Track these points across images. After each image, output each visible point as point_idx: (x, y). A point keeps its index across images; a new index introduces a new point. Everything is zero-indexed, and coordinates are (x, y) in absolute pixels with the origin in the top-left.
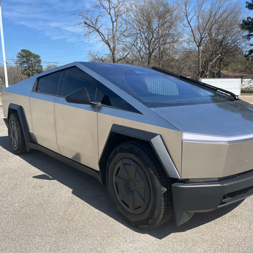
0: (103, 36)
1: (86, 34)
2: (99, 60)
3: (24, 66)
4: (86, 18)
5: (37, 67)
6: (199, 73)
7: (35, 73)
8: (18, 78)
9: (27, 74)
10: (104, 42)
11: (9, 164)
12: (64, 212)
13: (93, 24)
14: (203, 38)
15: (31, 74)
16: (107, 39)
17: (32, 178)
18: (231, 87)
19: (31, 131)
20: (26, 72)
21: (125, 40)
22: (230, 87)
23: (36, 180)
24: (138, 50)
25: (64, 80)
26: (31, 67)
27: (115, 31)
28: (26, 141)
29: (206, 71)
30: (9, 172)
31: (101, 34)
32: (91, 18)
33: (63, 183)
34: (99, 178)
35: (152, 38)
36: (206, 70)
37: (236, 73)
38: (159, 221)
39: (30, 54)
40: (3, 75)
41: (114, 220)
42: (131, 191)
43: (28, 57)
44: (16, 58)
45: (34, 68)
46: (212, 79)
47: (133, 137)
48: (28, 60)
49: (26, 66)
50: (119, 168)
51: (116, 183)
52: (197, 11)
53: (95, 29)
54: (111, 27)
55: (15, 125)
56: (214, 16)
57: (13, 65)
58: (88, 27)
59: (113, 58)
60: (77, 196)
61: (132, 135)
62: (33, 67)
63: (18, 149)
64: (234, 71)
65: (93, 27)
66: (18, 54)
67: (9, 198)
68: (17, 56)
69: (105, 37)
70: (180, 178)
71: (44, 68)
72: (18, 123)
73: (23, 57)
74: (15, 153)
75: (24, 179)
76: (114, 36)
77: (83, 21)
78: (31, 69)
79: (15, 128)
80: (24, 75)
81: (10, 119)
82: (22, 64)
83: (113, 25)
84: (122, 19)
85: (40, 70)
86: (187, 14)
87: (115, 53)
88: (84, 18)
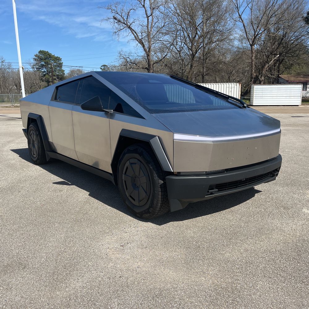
0: (135, 34)
1: (116, 32)
2: (131, 63)
3: (43, 70)
4: (116, 12)
5: (58, 72)
6: (252, 78)
7: (55, 79)
8: (35, 85)
9: (46, 81)
10: (137, 41)
11: (29, 173)
12: (80, 209)
13: (124, 20)
14: (257, 35)
15: (50, 80)
16: (140, 38)
17: (52, 184)
18: (290, 95)
19: (50, 140)
20: (44, 78)
21: (162, 39)
22: (288, 95)
23: (55, 185)
24: (178, 51)
25: (81, 88)
26: (51, 71)
27: (151, 28)
28: (45, 150)
29: (260, 76)
30: (30, 179)
31: (134, 32)
32: (121, 12)
33: (81, 188)
34: (112, 179)
35: (195, 36)
36: (260, 74)
37: (300, 78)
38: (158, 209)
39: (50, 56)
40: (17, 82)
41: (124, 214)
42: (137, 187)
43: (47, 60)
44: (32, 61)
45: (54, 73)
46: (267, 85)
47: (136, 139)
48: (47, 63)
49: (45, 70)
50: (127, 168)
51: (125, 181)
52: (250, 2)
53: (126, 26)
54: (145, 23)
55: (35, 134)
56: (271, 8)
57: (30, 69)
58: (118, 23)
59: (148, 60)
60: (93, 197)
61: (136, 137)
62: (53, 71)
63: (38, 159)
64: (297, 75)
65: (124, 23)
66: (35, 56)
67: (31, 198)
68: (34, 59)
69: (139, 35)
70: (172, 171)
71: (66, 73)
72: (38, 132)
73: (41, 59)
74: (36, 163)
75: (45, 185)
76: (149, 33)
77: (111, 15)
78: (50, 74)
79: (34, 137)
80: (43, 82)
81: (30, 129)
82: (39, 69)
83: (148, 20)
84: (159, 12)
85: (61, 75)
86: (237, 5)
87: (150, 54)
88: (113, 12)
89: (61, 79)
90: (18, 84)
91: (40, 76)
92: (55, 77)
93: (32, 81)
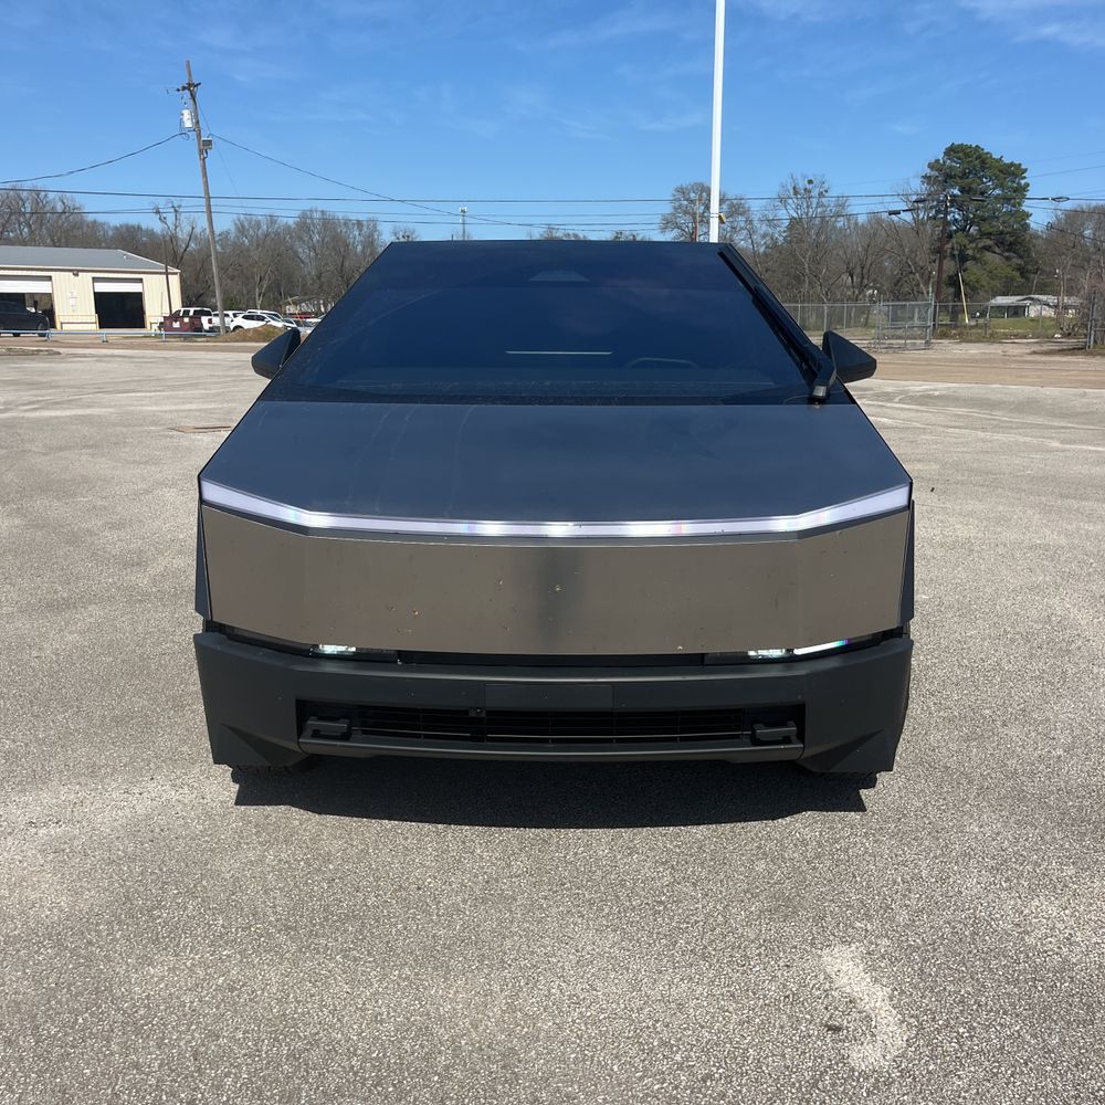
5: (1004, 223)
9: (953, 256)
20: (949, 246)
26: (977, 219)
39: (983, 162)
43: (971, 179)
44: (917, 186)
49: (957, 216)
66: (930, 165)
68: (925, 177)
73: (950, 178)
85: (1014, 233)
89: (1011, 247)
90: (858, 270)
91: (936, 238)
92: (989, 242)
93: (904, 259)
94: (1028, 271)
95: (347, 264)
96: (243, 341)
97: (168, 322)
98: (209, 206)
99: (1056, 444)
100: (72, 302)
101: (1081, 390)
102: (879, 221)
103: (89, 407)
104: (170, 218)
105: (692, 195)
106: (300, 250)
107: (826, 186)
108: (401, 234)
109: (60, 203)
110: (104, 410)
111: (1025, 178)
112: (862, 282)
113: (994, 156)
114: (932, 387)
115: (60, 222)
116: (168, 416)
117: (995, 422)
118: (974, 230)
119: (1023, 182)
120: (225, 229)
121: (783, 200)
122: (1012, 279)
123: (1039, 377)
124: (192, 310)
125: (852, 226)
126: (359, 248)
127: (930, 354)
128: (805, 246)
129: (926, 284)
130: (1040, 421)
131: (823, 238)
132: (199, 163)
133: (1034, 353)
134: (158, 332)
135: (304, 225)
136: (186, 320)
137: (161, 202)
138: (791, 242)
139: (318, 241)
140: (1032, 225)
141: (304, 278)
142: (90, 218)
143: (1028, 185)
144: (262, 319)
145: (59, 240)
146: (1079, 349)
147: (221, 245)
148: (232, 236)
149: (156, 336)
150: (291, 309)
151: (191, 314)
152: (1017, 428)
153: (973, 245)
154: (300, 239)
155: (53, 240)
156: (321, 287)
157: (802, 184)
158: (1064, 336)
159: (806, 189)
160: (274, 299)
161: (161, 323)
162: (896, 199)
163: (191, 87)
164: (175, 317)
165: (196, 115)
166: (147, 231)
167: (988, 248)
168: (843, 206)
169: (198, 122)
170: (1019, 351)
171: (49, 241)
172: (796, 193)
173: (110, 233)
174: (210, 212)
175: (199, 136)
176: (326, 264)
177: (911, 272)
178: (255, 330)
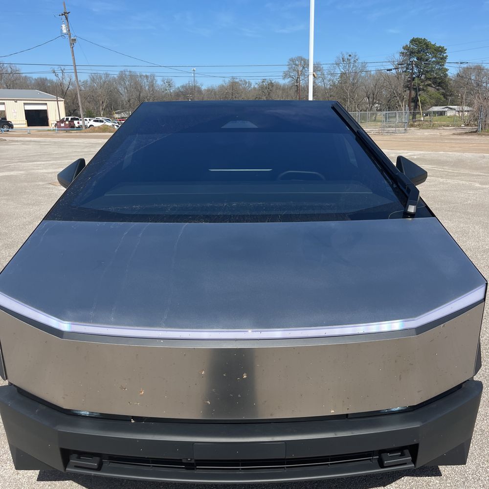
5: (436, 73)
9: (414, 89)
20: (412, 84)
26: (425, 72)
39: (427, 46)
43: (422, 53)
44: (398, 57)
45: (429, 75)
48: (420, 59)
62: (428, 72)
66: (403, 48)
68: (401, 53)
73: (412, 53)
85: (441, 78)
89: (439, 84)
90: (371, 95)
91: (406, 80)
92: (430, 82)
93: (392, 90)
94: (447, 95)
95: (141, 95)
96: (94, 132)
97: (58, 124)
98: (75, 70)
99: (477, 185)
100: (15, 114)
101: (481, 155)
102: (381, 73)
103: (13, 170)
104: (60, 75)
105: (297, 62)
106: (120, 89)
107: (357, 57)
108: (166, 81)
109: (9, 68)
110: (20, 172)
111: (446, 53)
112: (373, 101)
113: (432, 43)
114: (412, 154)
115: (10, 77)
116: (50, 175)
117: (446, 173)
118: (423, 77)
119: (445, 55)
120: (85, 79)
121: (338, 64)
122: (440, 99)
123: (460, 147)
124: (70, 118)
125: (369, 75)
126: (147, 87)
127: (407, 135)
128: (348, 85)
129: (402, 101)
130: (467, 172)
131: (356, 81)
132: (70, 50)
133: (454, 134)
134: (55, 128)
135: (122, 77)
136: (67, 123)
137: (56, 68)
138: (341, 83)
139: (128, 85)
140: (449, 74)
141: (122, 101)
142: (24, 75)
143: (447, 56)
144: (102, 122)
145: (10, 86)
146: (474, 132)
147: (84, 87)
148: (89, 83)
149: (54, 130)
150: (117, 116)
151: (70, 120)
152: (457, 176)
153: (423, 84)
154: (120, 84)
155: (7, 86)
156: (130, 106)
157: (346, 57)
158: (466, 125)
159: (348, 59)
160: (109, 111)
161: (56, 124)
162: (389, 63)
163: (65, 14)
164: (62, 121)
165: (69, 27)
166: (50, 81)
167: (429, 85)
168: (364, 67)
169: (69, 30)
170: (447, 133)
171: (5, 86)
172: (343, 61)
173: (33, 82)
174: (76, 72)
175: (70, 37)
176: (132, 95)
177: (395, 96)
178: (99, 127)
